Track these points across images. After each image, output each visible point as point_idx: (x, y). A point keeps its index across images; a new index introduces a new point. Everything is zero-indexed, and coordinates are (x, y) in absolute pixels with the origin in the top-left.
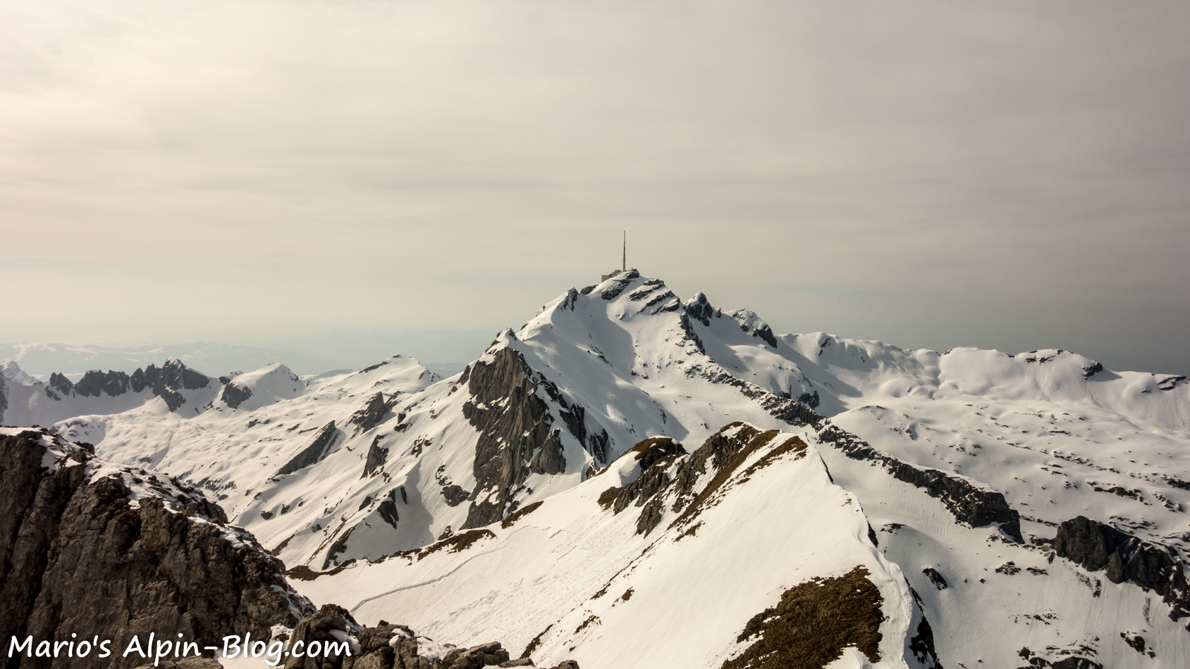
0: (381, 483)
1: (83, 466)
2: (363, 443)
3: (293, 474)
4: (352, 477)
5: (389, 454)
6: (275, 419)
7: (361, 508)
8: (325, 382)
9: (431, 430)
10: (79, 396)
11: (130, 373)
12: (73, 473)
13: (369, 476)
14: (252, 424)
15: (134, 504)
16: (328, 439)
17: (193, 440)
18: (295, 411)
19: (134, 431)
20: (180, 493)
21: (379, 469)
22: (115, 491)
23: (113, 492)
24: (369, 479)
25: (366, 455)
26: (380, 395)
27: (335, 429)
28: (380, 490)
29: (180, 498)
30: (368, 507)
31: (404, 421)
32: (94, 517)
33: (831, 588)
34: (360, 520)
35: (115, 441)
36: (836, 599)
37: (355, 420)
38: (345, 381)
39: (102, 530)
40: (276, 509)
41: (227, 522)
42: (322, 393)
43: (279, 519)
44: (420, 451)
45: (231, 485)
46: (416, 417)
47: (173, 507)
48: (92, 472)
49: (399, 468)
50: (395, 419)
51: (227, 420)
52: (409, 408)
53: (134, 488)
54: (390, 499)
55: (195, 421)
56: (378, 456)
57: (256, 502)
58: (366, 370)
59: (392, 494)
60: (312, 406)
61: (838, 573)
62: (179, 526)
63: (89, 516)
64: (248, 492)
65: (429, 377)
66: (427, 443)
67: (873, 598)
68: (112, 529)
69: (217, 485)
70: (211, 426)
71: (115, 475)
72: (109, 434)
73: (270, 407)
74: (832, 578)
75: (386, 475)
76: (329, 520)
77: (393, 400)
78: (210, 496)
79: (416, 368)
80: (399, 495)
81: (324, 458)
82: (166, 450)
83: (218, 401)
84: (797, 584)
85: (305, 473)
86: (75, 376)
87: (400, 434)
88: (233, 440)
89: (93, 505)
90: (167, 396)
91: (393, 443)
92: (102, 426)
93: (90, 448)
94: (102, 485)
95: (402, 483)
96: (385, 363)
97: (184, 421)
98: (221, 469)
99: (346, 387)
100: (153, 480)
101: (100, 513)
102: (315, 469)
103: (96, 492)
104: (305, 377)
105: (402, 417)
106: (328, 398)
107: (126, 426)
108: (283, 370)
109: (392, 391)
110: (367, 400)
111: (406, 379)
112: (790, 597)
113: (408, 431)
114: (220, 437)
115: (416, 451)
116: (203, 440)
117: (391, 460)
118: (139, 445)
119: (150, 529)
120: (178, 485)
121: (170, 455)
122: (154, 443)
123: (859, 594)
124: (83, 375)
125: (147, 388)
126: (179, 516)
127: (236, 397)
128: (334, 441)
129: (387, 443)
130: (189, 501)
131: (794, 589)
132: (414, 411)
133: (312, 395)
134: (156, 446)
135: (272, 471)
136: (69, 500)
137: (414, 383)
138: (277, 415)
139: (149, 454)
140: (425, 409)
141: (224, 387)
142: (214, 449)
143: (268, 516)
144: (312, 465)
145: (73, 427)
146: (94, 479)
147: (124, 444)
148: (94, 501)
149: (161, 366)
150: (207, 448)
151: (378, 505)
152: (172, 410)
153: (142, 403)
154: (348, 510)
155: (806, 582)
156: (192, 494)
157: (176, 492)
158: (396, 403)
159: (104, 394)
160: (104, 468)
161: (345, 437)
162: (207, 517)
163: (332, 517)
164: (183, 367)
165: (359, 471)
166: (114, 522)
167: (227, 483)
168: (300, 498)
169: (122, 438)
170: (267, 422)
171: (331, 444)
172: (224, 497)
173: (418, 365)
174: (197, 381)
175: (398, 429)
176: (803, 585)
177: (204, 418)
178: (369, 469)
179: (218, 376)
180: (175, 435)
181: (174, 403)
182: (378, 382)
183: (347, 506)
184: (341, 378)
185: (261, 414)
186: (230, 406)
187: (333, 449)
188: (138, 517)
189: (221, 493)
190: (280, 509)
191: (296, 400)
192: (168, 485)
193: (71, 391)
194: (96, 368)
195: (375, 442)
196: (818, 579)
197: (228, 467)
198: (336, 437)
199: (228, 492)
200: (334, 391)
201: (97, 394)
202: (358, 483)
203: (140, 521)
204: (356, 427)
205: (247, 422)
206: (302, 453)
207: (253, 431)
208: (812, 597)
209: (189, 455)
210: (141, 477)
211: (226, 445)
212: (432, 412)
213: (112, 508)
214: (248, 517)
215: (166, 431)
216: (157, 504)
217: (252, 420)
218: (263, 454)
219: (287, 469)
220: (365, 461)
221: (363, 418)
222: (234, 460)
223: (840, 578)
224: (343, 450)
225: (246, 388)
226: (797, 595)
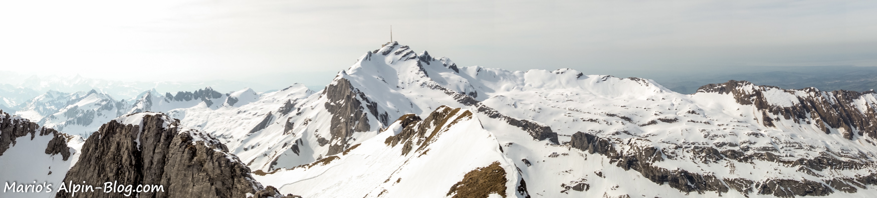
0: (292, 137)
1: (176, 128)
2: (283, 120)
3: (255, 133)
4: (279, 135)
5: (294, 125)
6: (248, 111)
7: (283, 147)
8: (267, 95)
9: (311, 115)
10: (176, 101)
11: (193, 92)
12: (173, 130)
13: (286, 134)
14: (239, 113)
15: (194, 143)
16: (269, 119)
17: (216, 119)
18: (256, 107)
19: (195, 115)
20: (211, 139)
21: (290, 131)
22: (187, 139)
23: (187, 138)
24: (286, 136)
25: (285, 125)
26: (289, 100)
27: (271, 115)
28: (292, 140)
29: (211, 142)
30: (286, 147)
31: (300, 111)
32: (180, 147)
34: (282, 152)
35: (188, 118)
37: (280, 111)
38: (275, 95)
39: (183, 152)
40: (249, 147)
41: (228, 152)
42: (266, 99)
43: (250, 151)
44: (307, 123)
45: (232, 137)
46: (305, 109)
47: (208, 145)
48: (179, 130)
49: (299, 131)
50: (297, 110)
51: (229, 111)
52: (302, 105)
53: (194, 137)
54: (296, 144)
55: (217, 111)
56: (289, 126)
57: (241, 144)
58: (284, 90)
59: (297, 142)
60: (262, 105)
62: (210, 152)
63: (179, 147)
64: (238, 140)
65: (310, 92)
66: (310, 120)
68: (187, 152)
69: (226, 137)
70: (223, 113)
71: (187, 132)
72: (186, 116)
73: (246, 106)
74: (484, 168)
75: (293, 134)
76: (270, 152)
77: (295, 102)
78: (223, 141)
79: (304, 88)
80: (299, 142)
81: (267, 126)
82: (206, 122)
83: (226, 103)
85: (260, 133)
86: (174, 94)
87: (298, 116)
88: (232, 119)
89: (180, 142)
90: (206, 101)
91: (296, 120)
92: (184, 113)
93: (178, 121)
94: (182, 136)
95: (300, 137)
96: (291, 87)
97: (213, 111)
98: (228, 130)
99: (275, 97)
100: (201, 134)
101: (182, 146)
102: (264, 131)
103: (181, 138)
104: (259, 93)
105: (299, 109)
106: (268, 102)
107: (192, 113)
108: (250, 90)
109: (294, 99)
110: (285, 102)
111: (300, 93)
112: (467, 177)
113: (302, 115)
114: (227, 117)
115: (306, 123)
116: (220, 119)
117: (295, 127)
118: (197, 120)
119: (200, 153)
120: (209, 136)
121: (208, 124)
122: (202, 120)
124: (176, 93)
125: (199, 98)
126: (210, 149)
127: (232, 102)
128: (271, 120)
129: (294, 120)
130: (214, 143)
131: (469, 173)
132: (304, 107)
133: (262, 100)
134: (203, 121)
135: (247, 132)
136: (172, 140)
137: (303, 95)
138: (248, 109)
139: (200, 124)
140: (308, 106)
141: (228, 97)
142: (225, 123)
143: (246, 150)
144: (263, 129)
145: (174, 113)
146: (180, 133)
147: (191, 120)
148: (180, 141)
149: (204, 90)
150: (222, 122)
151: (291, 146)
152: (208, 107)
153: (197, 104)
154: (277, 148)
156: (215, 140)
157: (209, 139)
158: (296, 103)
159: (184, 100)
160: (183, 129)
161: (276, 117)
162: (221, 149)
163: (271, 151)
164: (212, 90)
165: (281, 132)
166: (187, 149)
167: (230, 136)
168: (258, 143)
169: (191, 117)
170: (245, 112)
171: (270, 121)
172: (229, 142)
173: (305, 87)
174: (218, 95)
175: (297, 114)
176: (473, 171)
177: (221, 110)
178: (286, 131)
179: (225, 93)
180: (210, 117)
181: (209, 104)
182: (289, 95)
183: (277, 146)
184: (273, 93)
185: (242, 108)
186: (230, 105)
187: (271, 123)
188: (196, 148)
189: (228, 140)
190: (251, 147)
191: (256, 103)
192: (206, 136)
193: (173, 99)
194: (181, 91)
195: (288, 120)
196: (478, 169)
197: (230, 130)
198: (272, 118)
199: (230, 140)
200: (271, 99)
201: (182, 100)
202: (282, 137)
203: (196, 150)
204: (280, 114)
205: (237, 112)
206: (259, 125)
207: (239, 115)
209: (215, 125)
210: (196, 133)
211: (229, 121)
212: (312, 107)
213: (186, 144)
214: (238, 150)
215: (206, 115)
216: (202, 144)
217: (239, 111)
218: (243, 125)
219: (253, 131)
220: (284, 128)
221: (283, 110)
222: (232, 127)
224: (275, 123)
225: (236, 98)
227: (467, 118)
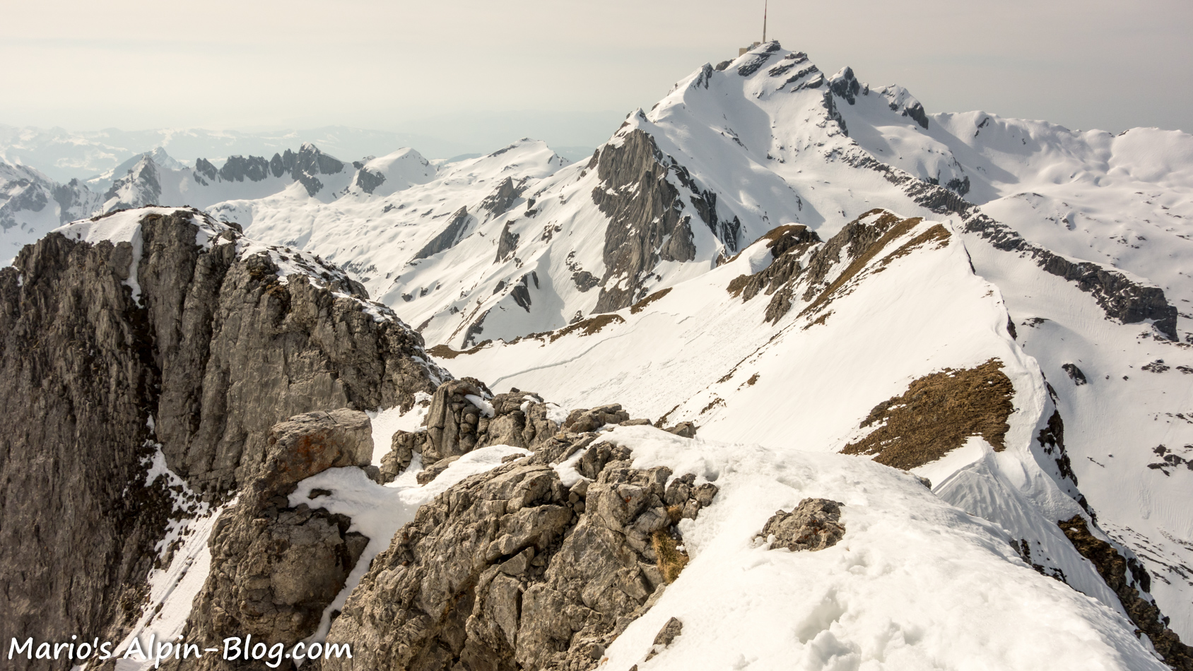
0: (514, 268)
4: (485, 262)
5: (520, 240)
7: (496, 292)
9: (560, 216)
13: (502, 261)
14: (387, 209)
15: (283, 280)
16: (460, 224)
17: (334, 224)
18: (428, 196)
20: (324, 270)
21: (510, 254)
23: (264, 269)
24: (501, 265)
27: (467, 214)
28: (514, 275)
29: (324, 275)
30: (502, 291)
31: (534, 207)
32: (248, 291)
33: (961, 379)
34: (494, 304)
36: (966, 389)
40: (415, 291)
43: (418, 301)
44: (550, 237)
46: (545, 203)
48: (241, 250)
49: (530, 254)
50: (526, 204)
52: (538, 194)
53: (282, 265)
54: (523, 284)
57: (397, 285)
59: (525, 279)
60: (443, 191)
61: (970, 365)
63: (244, 291)
66: (557, 229)
67: (1004, 390)
68: (266, 303)
71: (263, 253)
73: (403, 192)
74: (963, 370)
75: (517, 261)
76: (465, 303)
80: (530, 280)
81: (457, 243)
84: (926, 374)
87: (531, 219)
88: (370, 224)
89: (246, 280)
91: (524, 229)
94: (252, 262)
95: (534, 268)
100: (298, 258)
101: (253, 288)
102: (449, 254)
103: (247, 268)
105: (532, 202)
107: (270, 210)
112: (917, 386)
114: (359, 221)
115: (547, 237)
120: (321, 263)
121: (313, 239)
122: (299, 227)
123: (991, 386)
129: (518, 229)
130: (332, 278)
131: (923, 379)
132: (544, 197)
135: (409, 255)
138: (410, 199)
143: (408, 298)
144: (446, 250)
146: (245, 257)
148: (247, 276)
150: (347, 232)
151: (511, 289)
152: (312, 194)
154: (483, 293)
155: (936, 372)
156: (335, 272)
157: (319, 269)
162: (349, 293)
163: (468, 301)
165: (492, 257)
166: (266, 296)
168: (436, 282)
172: (367, 280)
176: (932, 376)
178: (502, 254)
181: (312, 188)
183: (482, 290)
185: (395, 198)
187: (465, 233)
188: (288, 292)
189: (364, 276)
190: (419, 292)
192: (312, 263)
195: (507, 228)
196: (948, 370)
199: (370, 274)
202: (491, 268)
203: (289, 296)
206: (438, 238)
207: (389, 215)
208: (941, 387)
211: (366, 230)
212: (562, 197)
213: (263, 283)
216: (303, 280)
217: (388, 204)
219: (424, 254)
220: (497, 247)
223: (971, 370)
226: (926, 385)
227: (934, 243)
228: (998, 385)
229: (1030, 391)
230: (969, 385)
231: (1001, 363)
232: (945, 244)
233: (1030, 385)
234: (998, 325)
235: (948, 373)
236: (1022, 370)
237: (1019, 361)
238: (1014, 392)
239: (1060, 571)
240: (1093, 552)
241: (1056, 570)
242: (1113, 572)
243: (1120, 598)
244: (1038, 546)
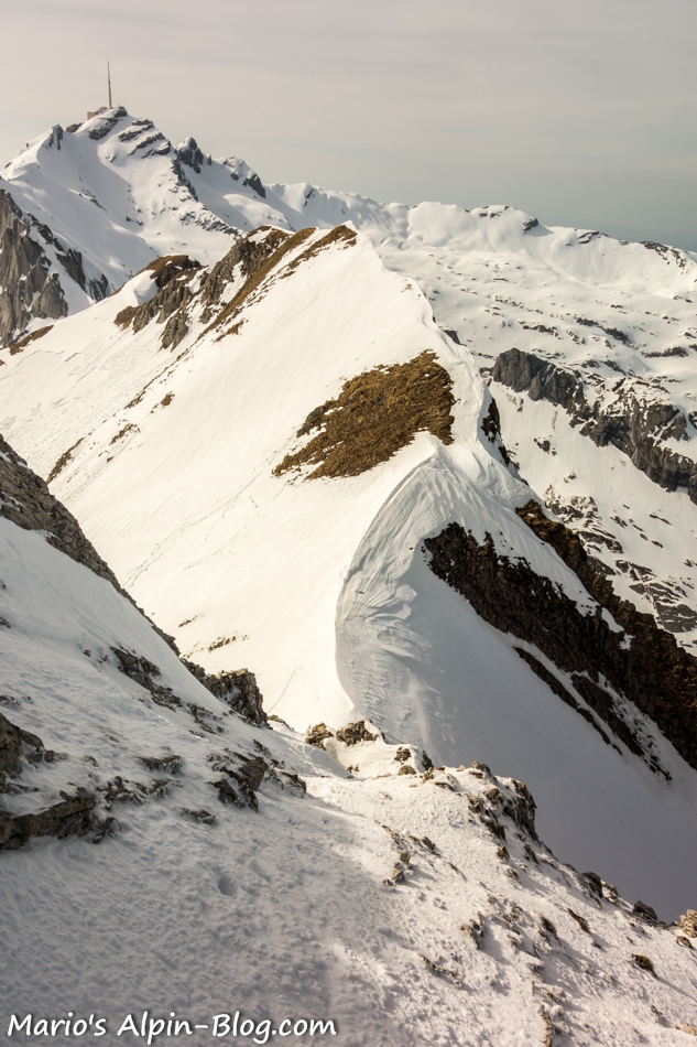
33: (397, 374)
36: (404, 385)
61: (404, 360)
67: (443, 381)
74: (397, 365)
84: (359, 374)
112: (352, 387)
123: (429, 378)
131: (356, 379)
155: (369, 371)
176: (366, 374)
196: (382, 367)
208: (378, 385)
223: (406, 364)
226: (361, 385)
227: (341, 243)
228: (436, 378)
229: (468, 380)
230: (406, 380)
231: (434, 354)
232: (353, 243)
233: (466, 374)
234: (423, 317)
235: (382, 370)
236: (457, 360)
237: (452, 351)
238: (452, 382)
239: (524, 559)
240: (551, 536)
241: (520, 558)
242: (571, 552)
243: (580, 577)
244: (500, 538)
